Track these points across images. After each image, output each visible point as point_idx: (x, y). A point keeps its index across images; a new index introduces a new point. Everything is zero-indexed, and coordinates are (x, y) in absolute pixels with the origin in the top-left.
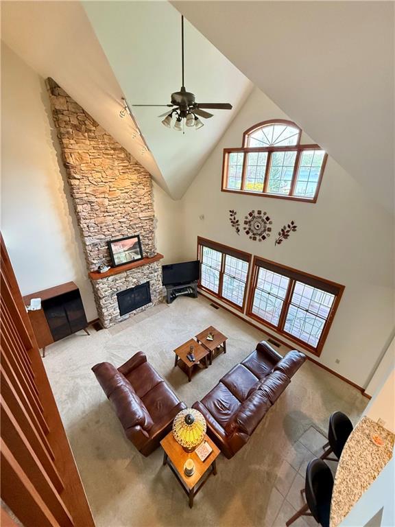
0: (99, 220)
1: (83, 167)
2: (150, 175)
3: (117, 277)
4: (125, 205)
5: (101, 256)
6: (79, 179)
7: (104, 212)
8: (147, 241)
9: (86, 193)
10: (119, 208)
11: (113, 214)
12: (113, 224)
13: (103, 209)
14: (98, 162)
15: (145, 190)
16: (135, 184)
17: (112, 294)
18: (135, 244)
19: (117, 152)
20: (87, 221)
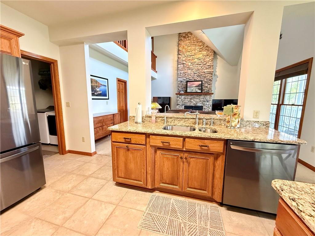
0: (185, 71)
1: (184, 50)
2: (214, 51)
3: (186, 97)
4: (198, 66)
5: (183, 87)
6: (181, 55)
7: (188, 68)
8: (206, 85)
9: (182, 60)
10: (195, 67)
11: (192, 69)
12: (191, 74)
13: (187, 67)
14: (189, 48)
15: (210, 59)
16: (205, 56)
17: (182, 105)
18: (200, 84)
19: (198, 43)
20: (181, 71)
